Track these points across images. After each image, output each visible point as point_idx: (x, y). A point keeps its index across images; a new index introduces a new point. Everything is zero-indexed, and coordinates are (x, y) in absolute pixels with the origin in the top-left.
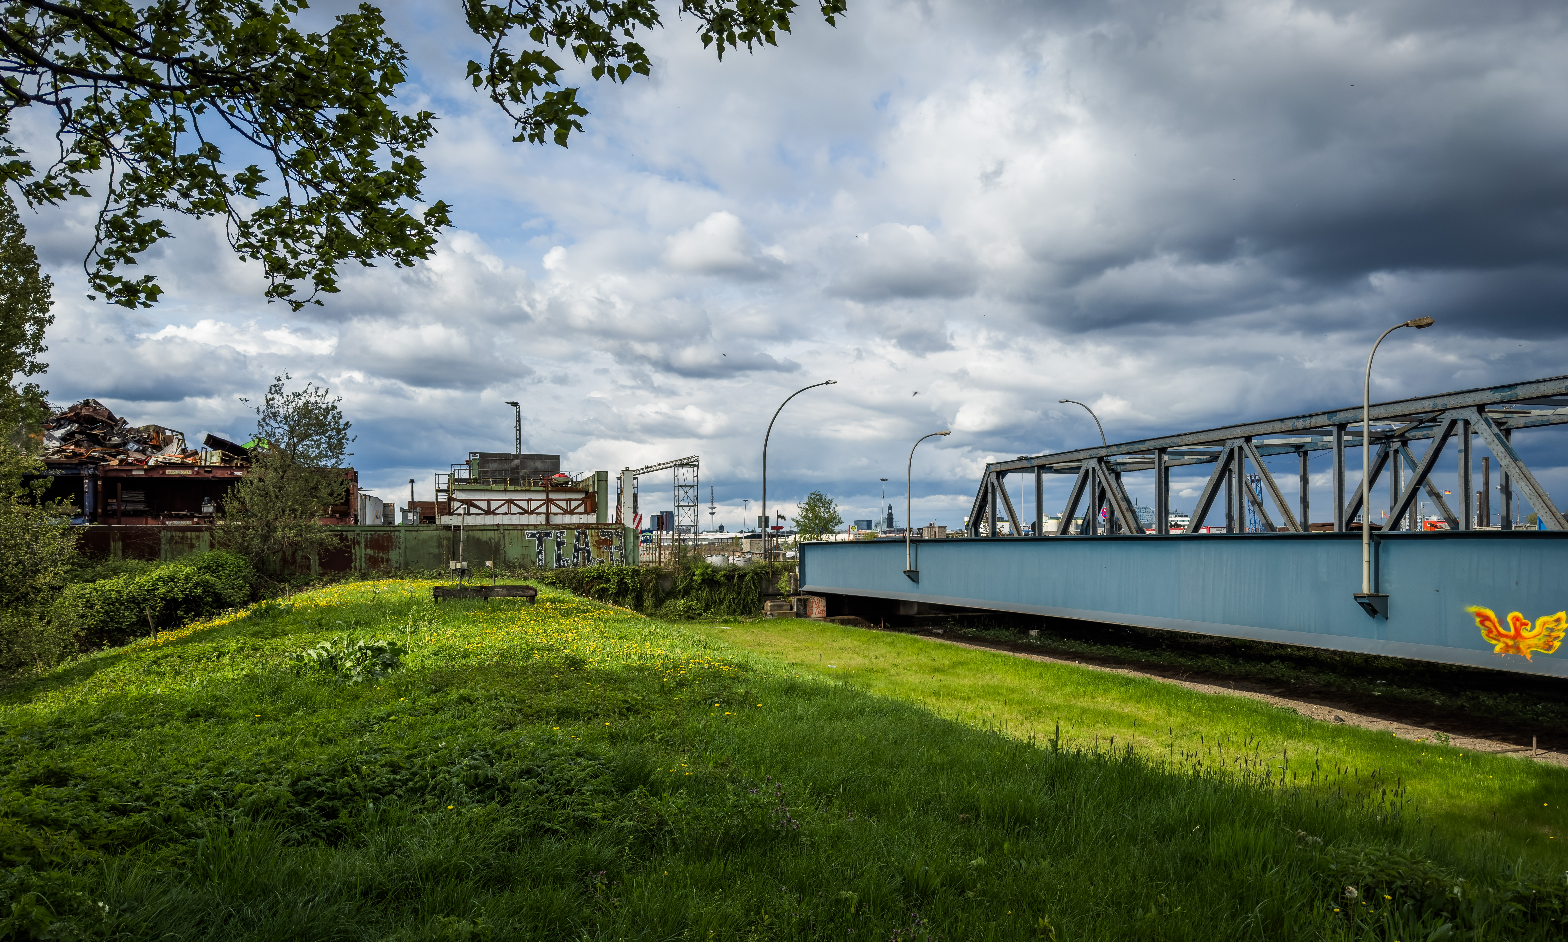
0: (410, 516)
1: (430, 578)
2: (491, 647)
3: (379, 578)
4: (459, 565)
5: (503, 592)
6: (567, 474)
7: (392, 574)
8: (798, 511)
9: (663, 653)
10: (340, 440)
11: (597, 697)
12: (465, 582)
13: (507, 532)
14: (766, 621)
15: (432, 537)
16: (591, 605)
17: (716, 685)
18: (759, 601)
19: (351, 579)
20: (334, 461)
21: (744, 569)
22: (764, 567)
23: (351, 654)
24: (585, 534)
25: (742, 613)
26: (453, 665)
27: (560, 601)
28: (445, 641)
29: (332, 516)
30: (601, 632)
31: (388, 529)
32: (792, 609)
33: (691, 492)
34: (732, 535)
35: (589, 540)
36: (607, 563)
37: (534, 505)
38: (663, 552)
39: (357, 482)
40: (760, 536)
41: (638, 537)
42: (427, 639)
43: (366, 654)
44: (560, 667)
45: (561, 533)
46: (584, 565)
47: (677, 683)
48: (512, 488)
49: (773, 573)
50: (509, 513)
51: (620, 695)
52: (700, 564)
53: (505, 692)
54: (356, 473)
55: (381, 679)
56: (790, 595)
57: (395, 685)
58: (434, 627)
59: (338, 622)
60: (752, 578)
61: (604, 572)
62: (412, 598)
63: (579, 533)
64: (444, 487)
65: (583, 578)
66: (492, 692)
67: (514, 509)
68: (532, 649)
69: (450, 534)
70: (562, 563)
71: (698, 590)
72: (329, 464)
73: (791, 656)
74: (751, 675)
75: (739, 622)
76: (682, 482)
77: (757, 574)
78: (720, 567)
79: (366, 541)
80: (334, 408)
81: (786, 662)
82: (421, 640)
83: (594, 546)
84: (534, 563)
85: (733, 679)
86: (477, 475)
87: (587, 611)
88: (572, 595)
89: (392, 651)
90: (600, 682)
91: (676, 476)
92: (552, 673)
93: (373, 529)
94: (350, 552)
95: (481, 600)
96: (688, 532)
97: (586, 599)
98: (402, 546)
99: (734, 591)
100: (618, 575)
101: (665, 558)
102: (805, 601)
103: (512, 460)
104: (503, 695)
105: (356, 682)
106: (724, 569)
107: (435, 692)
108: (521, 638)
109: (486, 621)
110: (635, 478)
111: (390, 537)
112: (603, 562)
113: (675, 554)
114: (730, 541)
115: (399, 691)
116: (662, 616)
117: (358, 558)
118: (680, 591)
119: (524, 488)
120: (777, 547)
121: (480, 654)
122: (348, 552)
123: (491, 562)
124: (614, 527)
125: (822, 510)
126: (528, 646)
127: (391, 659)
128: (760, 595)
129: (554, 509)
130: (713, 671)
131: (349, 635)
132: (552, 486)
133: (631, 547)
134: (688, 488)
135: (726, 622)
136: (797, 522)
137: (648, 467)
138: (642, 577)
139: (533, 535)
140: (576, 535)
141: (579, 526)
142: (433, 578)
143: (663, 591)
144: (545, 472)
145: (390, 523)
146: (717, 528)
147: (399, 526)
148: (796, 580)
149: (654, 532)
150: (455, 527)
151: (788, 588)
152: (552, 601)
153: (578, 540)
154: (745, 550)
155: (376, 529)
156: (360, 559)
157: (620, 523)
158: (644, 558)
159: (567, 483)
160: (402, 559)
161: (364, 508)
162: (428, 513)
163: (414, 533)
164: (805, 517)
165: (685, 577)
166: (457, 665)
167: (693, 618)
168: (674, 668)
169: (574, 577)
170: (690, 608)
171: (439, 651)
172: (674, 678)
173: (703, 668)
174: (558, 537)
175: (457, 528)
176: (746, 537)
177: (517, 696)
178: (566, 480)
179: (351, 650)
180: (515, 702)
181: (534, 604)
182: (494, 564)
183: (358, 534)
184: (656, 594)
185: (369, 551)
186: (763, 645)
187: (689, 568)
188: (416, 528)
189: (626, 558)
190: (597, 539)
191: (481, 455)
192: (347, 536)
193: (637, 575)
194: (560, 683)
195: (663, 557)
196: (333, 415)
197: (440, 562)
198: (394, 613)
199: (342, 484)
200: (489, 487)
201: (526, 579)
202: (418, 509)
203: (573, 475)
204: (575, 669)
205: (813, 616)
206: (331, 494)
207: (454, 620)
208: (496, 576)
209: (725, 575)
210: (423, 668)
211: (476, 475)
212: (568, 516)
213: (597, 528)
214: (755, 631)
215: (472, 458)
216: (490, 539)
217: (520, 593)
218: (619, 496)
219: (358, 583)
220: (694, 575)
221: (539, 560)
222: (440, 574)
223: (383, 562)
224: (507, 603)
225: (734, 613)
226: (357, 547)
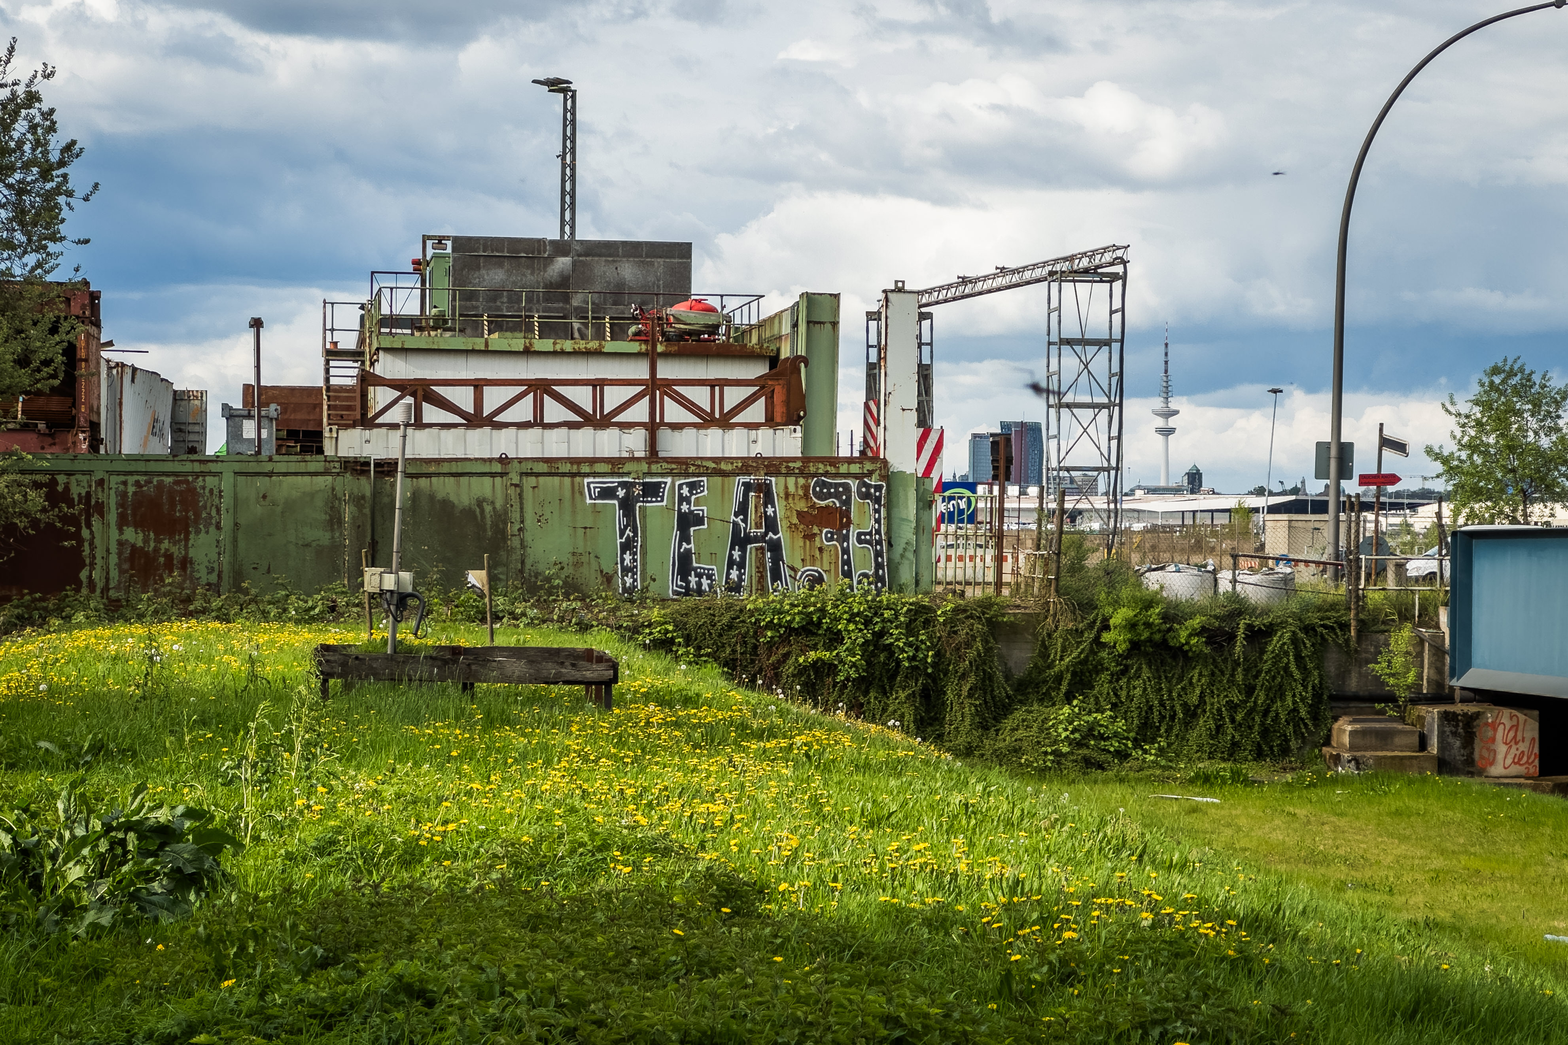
0: (249, 429)
1: (306, 618)
2: (483, 835)
3: (160, 615)
4: (390, 582)
5: (518, 667)
6: (714, 302)
7: (197, 604)
8: (1451, 424)
9: (1008, 872)
10: (49, 196)
11: (801, 1000)
12: (406, 635)
13: (532, 480)
14: (1336, 781)
15: (312, 495)
16: (782, 713)
17: (1175, 980)
18: (1315, 717)
19: (80, 617)
20: (31, 259)
21: (1266, 612)
22: (1333, 606)
23: (83, 842)
24: (766, 491)
25: (1259, 755)
26: (376, 886)
27: (688, 701)
28: (351, 811)
29: (25, 428)
30: (815, 802)
31: (188, 467)
32: (1423, 744)
33: (1100, 362)
34: (1230, 503)
35: (779, 509)
36: (833, 585)
37: (614, 397)
38: (1008, 552)
39: (97, 324)
40: (1320, 507)
41: (930, 504)
42: (299, 803)
43: (123, 843)
44: (691, 904)
45: (692, 486)
46: (762, 590)
47: (1052, 969)
48: (547, 345)
49: (1363, 626)
50: (538, 422)
51: (874, 998)
52: (1125, 593)
53: (531, 976)
54: (95, 297)
55: (166, 919)
56: (1418, 699)
57: (208, 940)
58: (318, 767)
59: (44, 744)
60: (1294, 640)
61: (822, 611)
62: (253, 677)
63: (748, 487)
64: (350, 342)
65: (758, 630)
66: (492, 973)
67: (554, 411)
68: (605, 847)
69: (365, 486)
70: (693, 579)
71: (1116, 677)
72: (17, 271)
73: (1419, 899)
74: (1289, 955)
75: (1248, 783)
76: (1071, 330)
77: (1309, 629)
78: (1190, 602)
79: (122, 505)
80: (33, 98)
81: (1406, 916)
82: (281, 808)
83: (792, 527)
84: (608, 579)
85: (1233, 962)
86: (444, 306)
87: (771, 733)
88: (722, 683)
89: (200, 835)
90: (813, 955)
91: (1054, 310)
92: (665, 923)
93: (141, 467)
94: (77, 536)
95: (453, 689)
96: (1088, 489)
97: (766, 697)
98: (226, 521)
99: (1232, 681)
100: (868, 622)
101: (1015, 572)
102: (1470, 720)
103: (550, 259)
104: (525, 985)
105: (94, 926)
106: (1201, 611)
107: (324, 964)
108: (573, 810)
109: (468, 755)
110: (923, 317)
111: (192, 491)
112: (820, 580)
113: (1046, 560)
114: (1221, 520)
115: (220, 957)
116: (1000, 758)
117: (99, 553)
118: (1059, 678)
119: (582, 345)
120: (1379, 542)
121: (454, 856)
122: (69, 536)
123: (483, 574)
124: (855, 468)
125: (1533, 423)
126: (593, 834)
127: (197, 859)
128: (1317, 696)
129: (673, 412)
130: (1168, 935)
131: (73, 786)
132: (668, 339)
133: (906, 533)
134: (1091, 350)
135: (1206, 780)
136: (1445, 461)
137: (964, 281)
138: (940, 632)
139: (607, 493)
140: (737, 493)
141: (747, 465)
142: (313, 619)
143: (1008, 677)
144: (646, 296)
145: (193, 450)
146: (1179, 478)
147: (216, 459)
148: (1438, 651)
149: (981, 489)
150: (379, 464)
151: (1411, 677)
152: (664, 700)
153: (743, 509)
154: (1269, 551)
155: (153, 467)
156: (106, 559)
157: (875, 458)
158: (948, 571)
159: (713, 329)
160: (225, 559)
161: (117, 404)
162: (300, 420)
163: (259, 482)
164: (1473, 447)
165: (1079, 633)
166: (385, 887)
167: (1101, 767)
168: (1042, 920)
169: (730, 627)
170: (1090, 731)
171: (333, 842)
172: (1041, 951)
173: (1134, 926)
174: (682, 499)
175: (386, 468)
176: (1273, 509)
177: (566, 986)
178: (711, 320)
179: (80, 832)
180: (560, 1006)
181: (609, 706)
182: (492, 579)
183: (101, 483)
184: (985, 684)
185: (131, 535)
186: (1325, 860)
187: (1089, 606)
188: (268, 467)
189: (893, 568)
190: (802, 506)
191: (460, 243)
192: (67, 488)
193: (927, 623)
194: (689, 954)
195: (1007, 567)
196: (30, 119)
197: (334, 572)
198: (203, 723)
199: (54, 330)
200: (479, 344)
201: (584, 628)
202: (273, 409)
203: (732, 304)
204: (736, 912)
205: (1497, 770)
206: (23, 361)
207: (377, 747)
208: (497, 618)
209: (1203, 631)
210: (288, 890)
211: (443, 303)
212: (714, 434)
213: (802, 473)
214: (1301, 812)
215: (430, 252)
216: (480, 503)
217: (568, 672)
218: (873, 373)
219: (99, 631)
220: (1106, 627)
221: (626, 570)
222: (333, 609)
223: (169, 566)
224: (532, 700)
225: (1233, 751)
226: (95, 521)
